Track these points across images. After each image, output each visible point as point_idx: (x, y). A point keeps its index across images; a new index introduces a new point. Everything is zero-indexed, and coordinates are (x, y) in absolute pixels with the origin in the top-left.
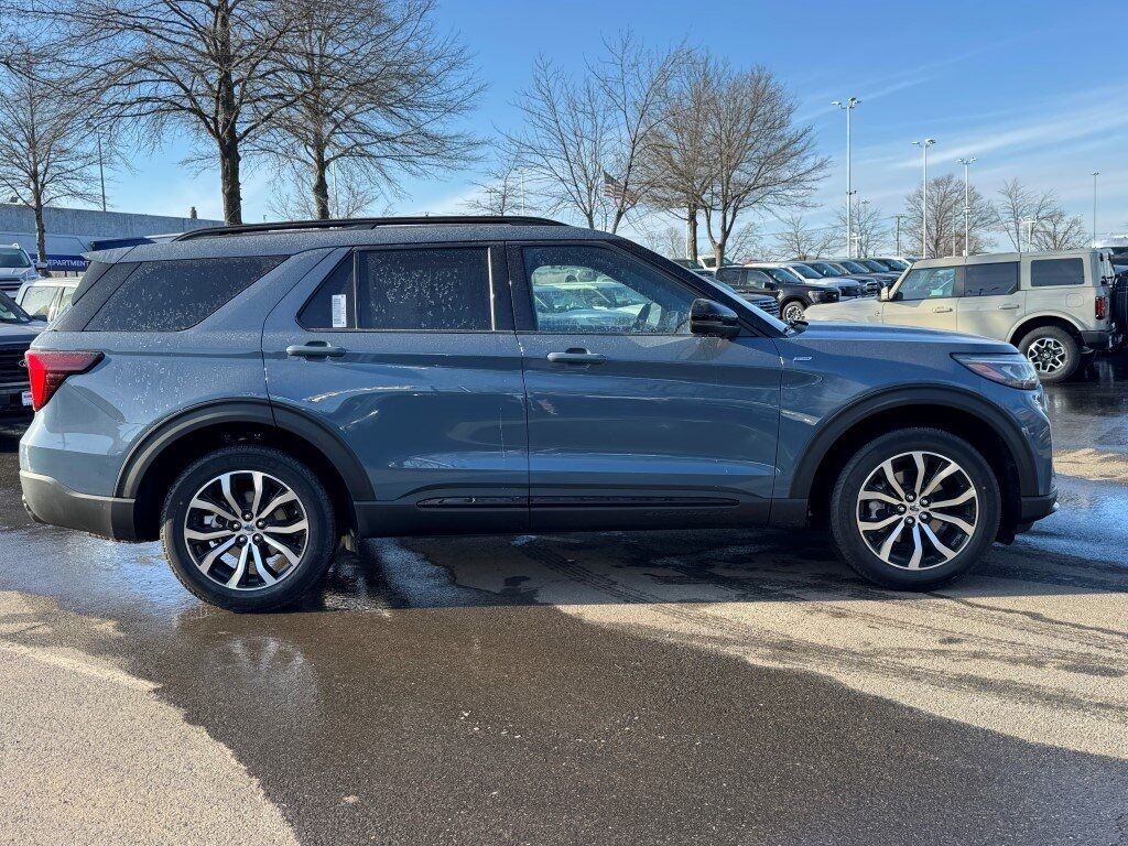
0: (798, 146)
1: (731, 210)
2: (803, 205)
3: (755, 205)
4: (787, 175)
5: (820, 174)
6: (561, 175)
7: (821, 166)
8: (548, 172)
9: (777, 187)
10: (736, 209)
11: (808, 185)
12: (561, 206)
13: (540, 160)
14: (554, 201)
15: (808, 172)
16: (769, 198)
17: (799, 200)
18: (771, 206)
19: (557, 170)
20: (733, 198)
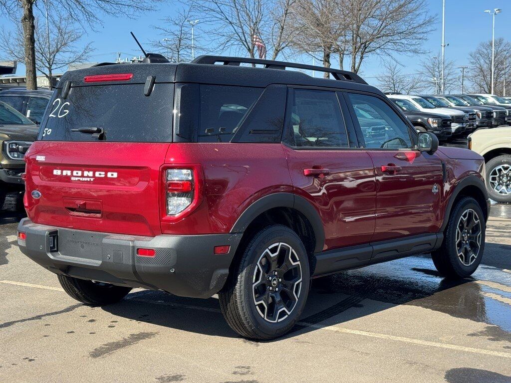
0: (411, 6)
1: (359, 54)
2: (415, 52)
3: (378, 51)
4: (403, 28)
5: (429, 28)
6: (230, 20)
7: (429, 22)
8: (220, 17)
9: (396, 37)
10: (362, 54)
11: (419, 36)
12: (229, 44)
13: (213, 6)
14: (223, 40)
15: (420, 26)
16: (390, 46)
17: (413, 48)
18: (390, 51)
19: (227, 14)
20: (362, 44)
